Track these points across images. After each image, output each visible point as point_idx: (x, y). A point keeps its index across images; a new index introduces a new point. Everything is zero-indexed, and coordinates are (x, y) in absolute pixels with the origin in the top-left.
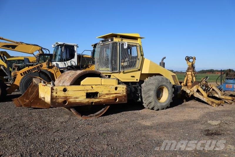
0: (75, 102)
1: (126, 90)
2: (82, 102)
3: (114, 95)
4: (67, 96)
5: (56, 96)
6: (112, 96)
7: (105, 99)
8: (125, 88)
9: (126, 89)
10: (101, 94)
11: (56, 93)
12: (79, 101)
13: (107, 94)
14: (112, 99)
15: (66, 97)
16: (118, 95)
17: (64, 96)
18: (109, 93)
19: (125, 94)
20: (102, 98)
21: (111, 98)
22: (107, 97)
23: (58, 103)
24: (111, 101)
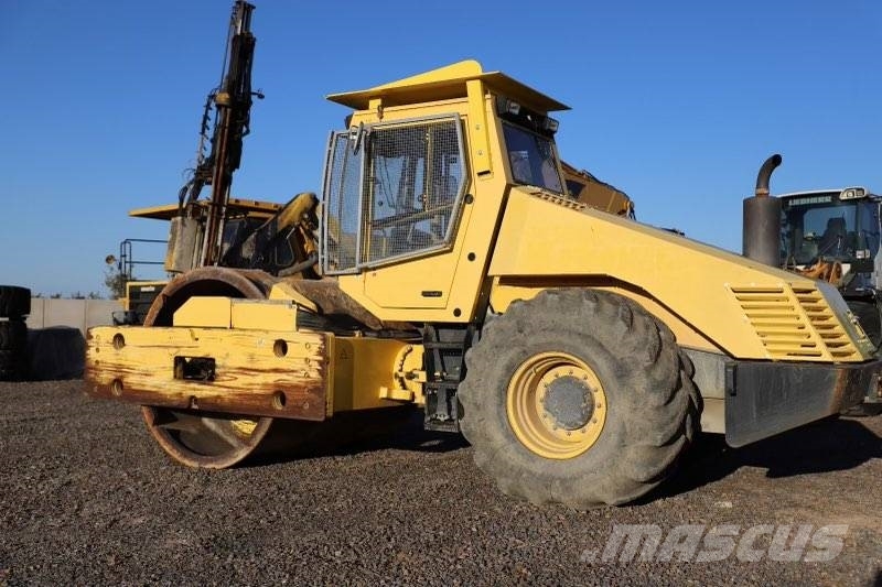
0: (142, 388)
1: (320, 358)
2: (162, 391)
3: (272, 378)
4: (123, 363)
5: (97, 362)
6: (261, 379)
7: (237, 391)
8: (315, 348)
9: (320, 354)
10: (223, 367)
11: (98, 350)
12: (155, 387)
13: (244, 370)
14: (262, 392)
15: (119, 368)
16: (284, 376)
17: (115, 362)
18: (249, 366)
19: (314, 375)
20: (227, 384)
21: (257, 390)
22: (242, 381)
23: (101, 387)
24: (258, 403)
